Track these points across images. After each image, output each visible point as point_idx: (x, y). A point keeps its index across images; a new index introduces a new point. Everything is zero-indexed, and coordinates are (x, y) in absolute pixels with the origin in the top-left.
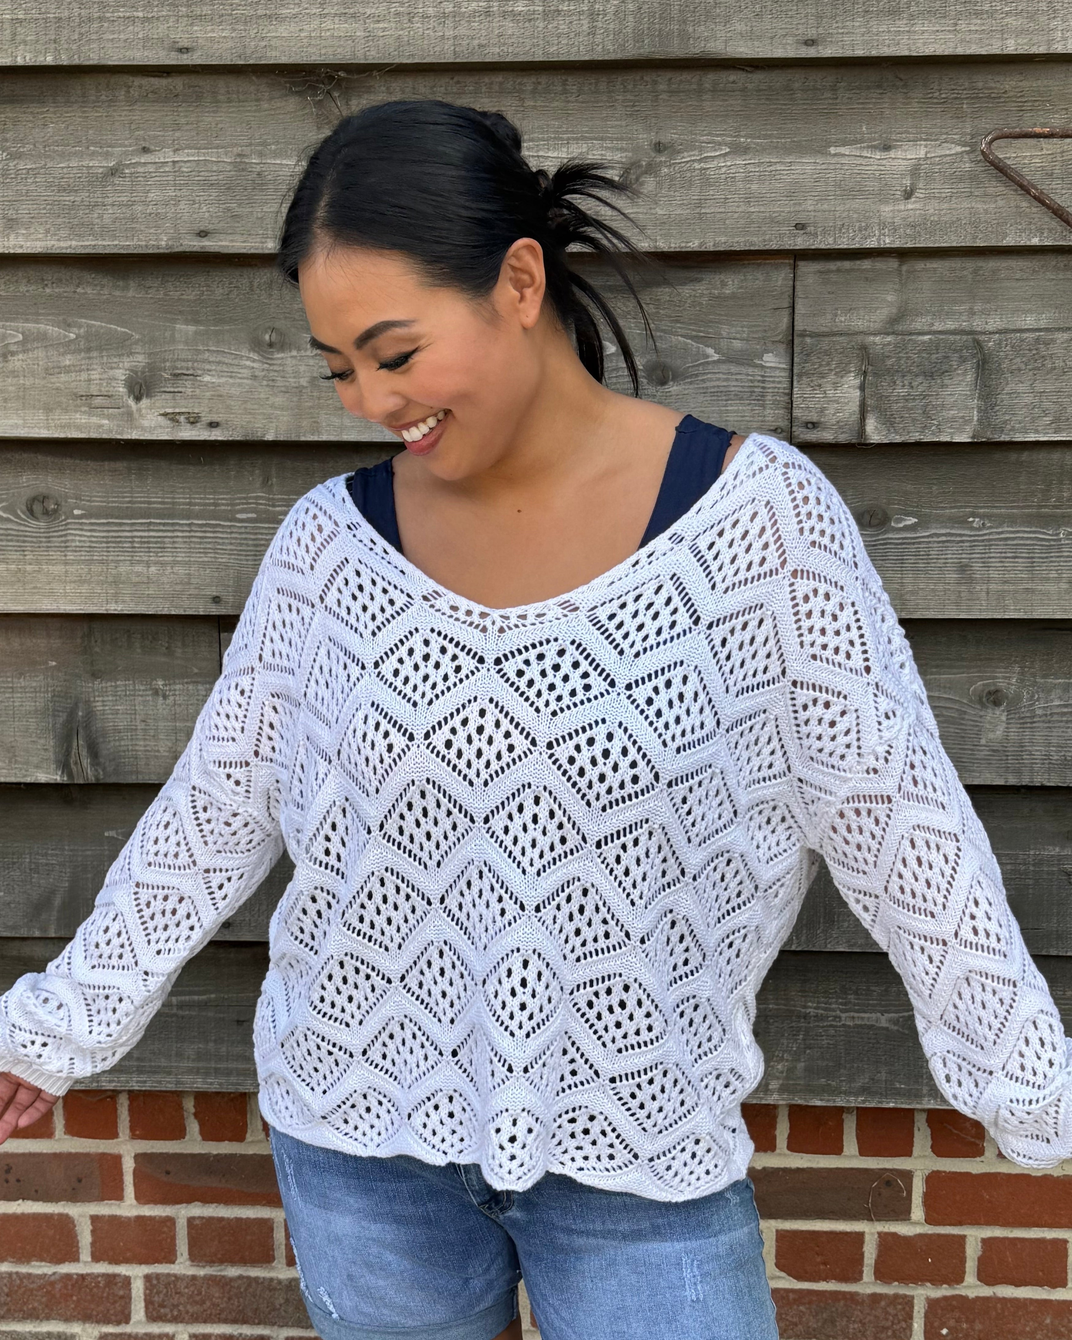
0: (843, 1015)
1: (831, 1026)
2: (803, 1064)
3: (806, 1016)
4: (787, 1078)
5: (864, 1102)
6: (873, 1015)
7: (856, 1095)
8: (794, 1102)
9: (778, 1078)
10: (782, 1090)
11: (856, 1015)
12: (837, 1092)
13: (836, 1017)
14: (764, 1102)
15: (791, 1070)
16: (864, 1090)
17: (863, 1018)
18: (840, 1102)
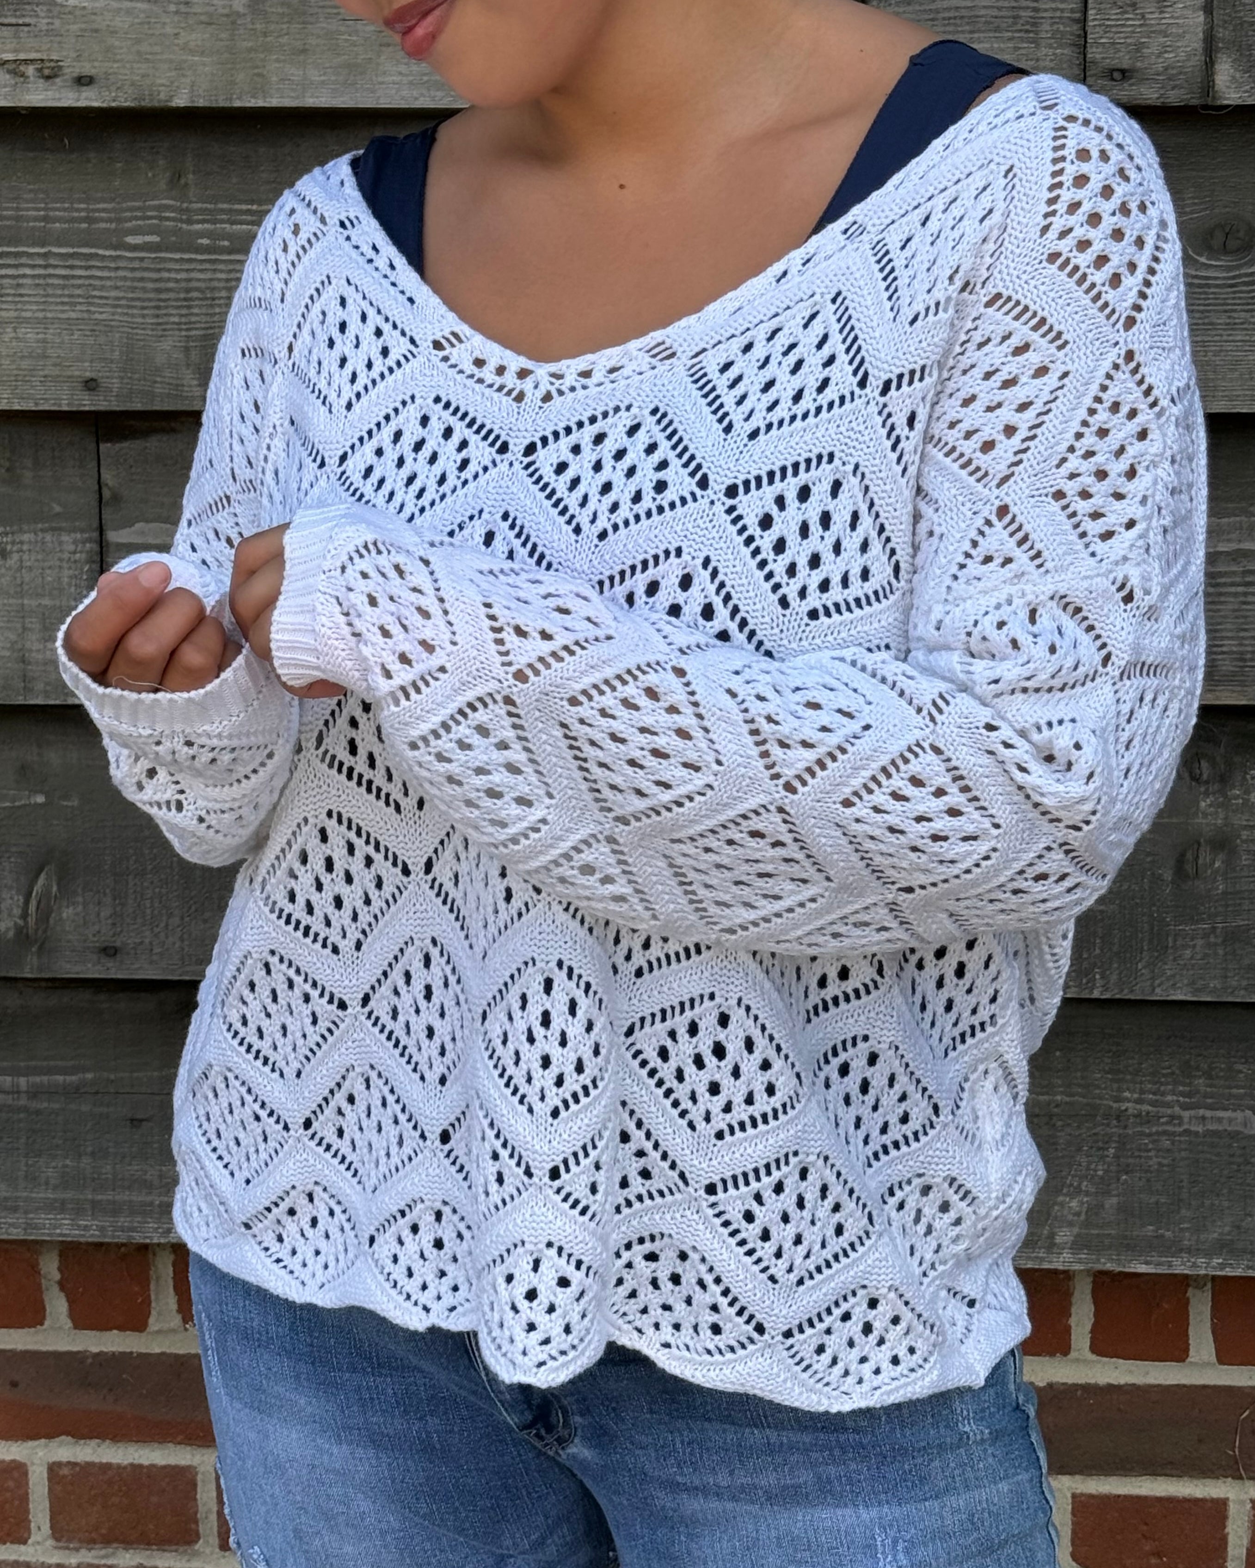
0: (1186, 1114)
1: (1165, 1133)
2: (1114, 1200)
3: (1120, 1116)
4: (1087, 1224)
5: (1222, 1266)
6: (1239, 1115)
7: (1209, 1255)
8: (1099, 1267)
9: (1071, 1224)
10: (1078, 1245)
11: (1208, 1114)
12: (1174, 1248)
13: (1172, 1117)
14: (1046, 1266)
15: (1094, 1210)
16: (1224, 1247)
17: (1220, 1120)
18: (1180, 1267)
